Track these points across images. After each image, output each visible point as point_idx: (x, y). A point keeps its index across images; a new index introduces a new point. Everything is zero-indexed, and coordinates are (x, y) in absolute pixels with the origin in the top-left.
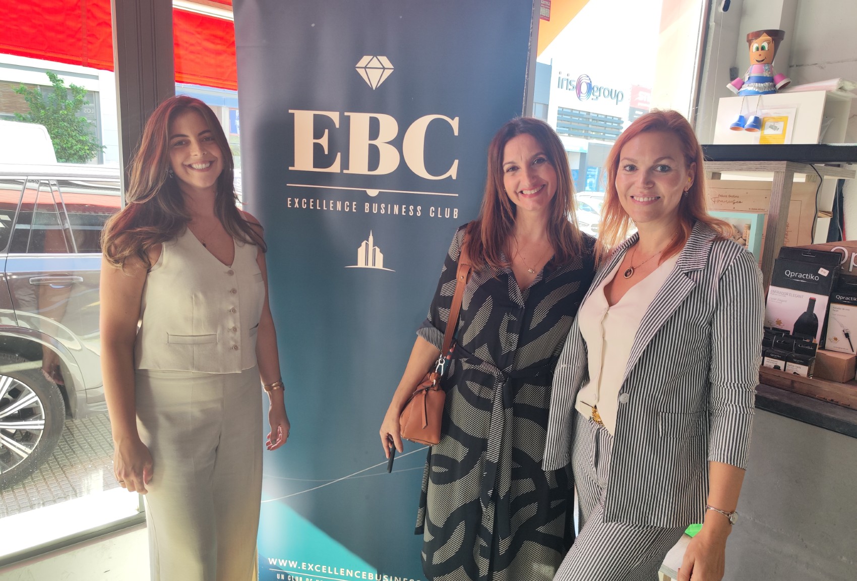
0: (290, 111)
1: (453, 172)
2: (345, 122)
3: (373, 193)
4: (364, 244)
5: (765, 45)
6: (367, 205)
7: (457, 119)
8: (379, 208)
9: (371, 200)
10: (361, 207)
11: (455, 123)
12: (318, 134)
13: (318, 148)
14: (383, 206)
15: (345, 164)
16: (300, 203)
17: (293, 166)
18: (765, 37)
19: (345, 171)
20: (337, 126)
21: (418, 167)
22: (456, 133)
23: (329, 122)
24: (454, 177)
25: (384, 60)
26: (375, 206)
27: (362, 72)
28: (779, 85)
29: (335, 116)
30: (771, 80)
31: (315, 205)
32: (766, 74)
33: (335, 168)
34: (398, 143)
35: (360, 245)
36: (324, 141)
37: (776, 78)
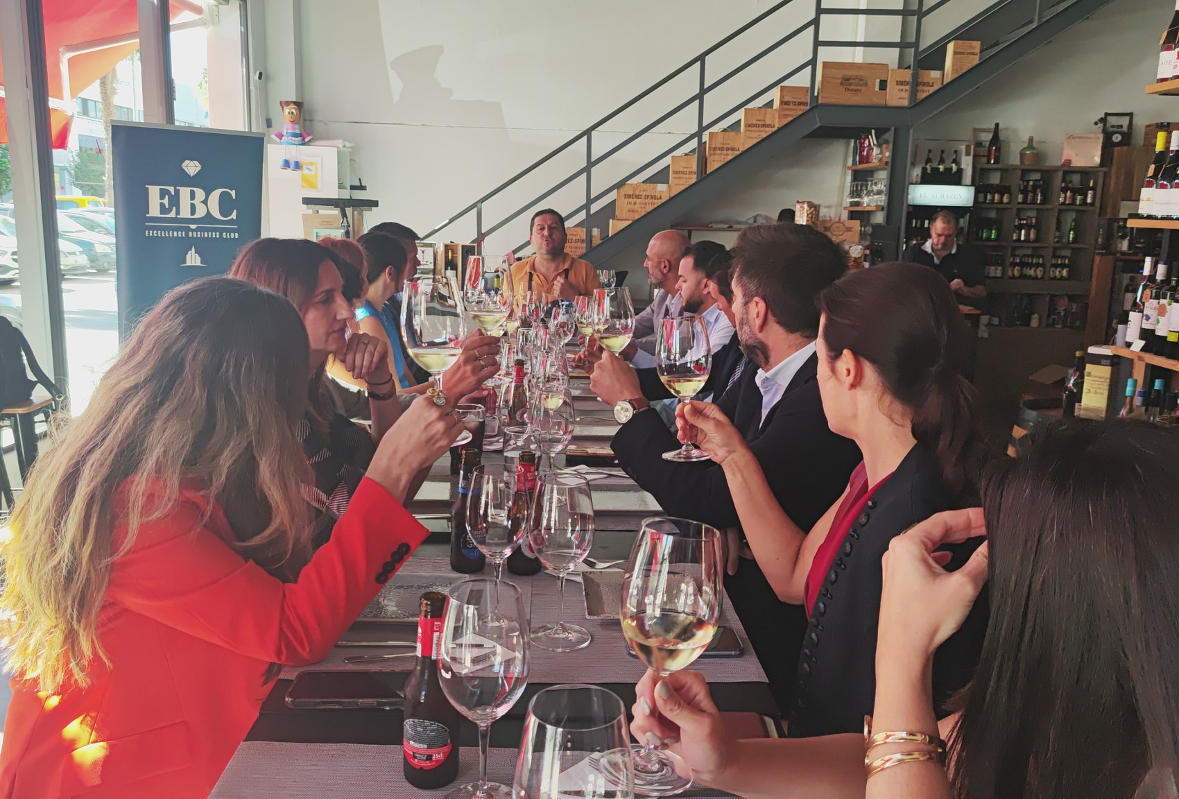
0: (147, 186)
1: (234, 216)
2: (177, 192)
3: (193, 227)
4: (190, 252)
5: (294, 111)
6: (190, 233)
7: (234, 191)
8: (197, 234)
9: (193, 231)
10: (187, 234)
11: (233, 193)
12: (162, 197)
13: (162, 205)
14: (199, 233)
15: (178, 212)
16: (153, 233)
17: (148, 213)
18: (292, 106)
19: (178, 216)
20: (173, 194)
21: (216, 214)
22: (234, 198)
23: (168, 192)
24: (235, 218)
25: (196, 163)
26: (195, 233)
27: (185, 168)
28: (307, 140)
29: (171, 189)
30: (301, 135)
31: (161, 234)
32: (298, 131)
33: (173, 214)
34: (205, 202)
35: (187, 254)
36: (166, 201)
37: (304, 134)
